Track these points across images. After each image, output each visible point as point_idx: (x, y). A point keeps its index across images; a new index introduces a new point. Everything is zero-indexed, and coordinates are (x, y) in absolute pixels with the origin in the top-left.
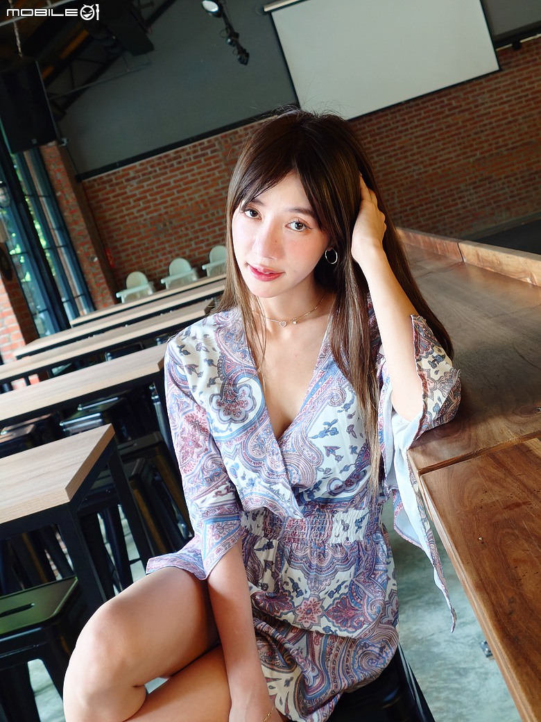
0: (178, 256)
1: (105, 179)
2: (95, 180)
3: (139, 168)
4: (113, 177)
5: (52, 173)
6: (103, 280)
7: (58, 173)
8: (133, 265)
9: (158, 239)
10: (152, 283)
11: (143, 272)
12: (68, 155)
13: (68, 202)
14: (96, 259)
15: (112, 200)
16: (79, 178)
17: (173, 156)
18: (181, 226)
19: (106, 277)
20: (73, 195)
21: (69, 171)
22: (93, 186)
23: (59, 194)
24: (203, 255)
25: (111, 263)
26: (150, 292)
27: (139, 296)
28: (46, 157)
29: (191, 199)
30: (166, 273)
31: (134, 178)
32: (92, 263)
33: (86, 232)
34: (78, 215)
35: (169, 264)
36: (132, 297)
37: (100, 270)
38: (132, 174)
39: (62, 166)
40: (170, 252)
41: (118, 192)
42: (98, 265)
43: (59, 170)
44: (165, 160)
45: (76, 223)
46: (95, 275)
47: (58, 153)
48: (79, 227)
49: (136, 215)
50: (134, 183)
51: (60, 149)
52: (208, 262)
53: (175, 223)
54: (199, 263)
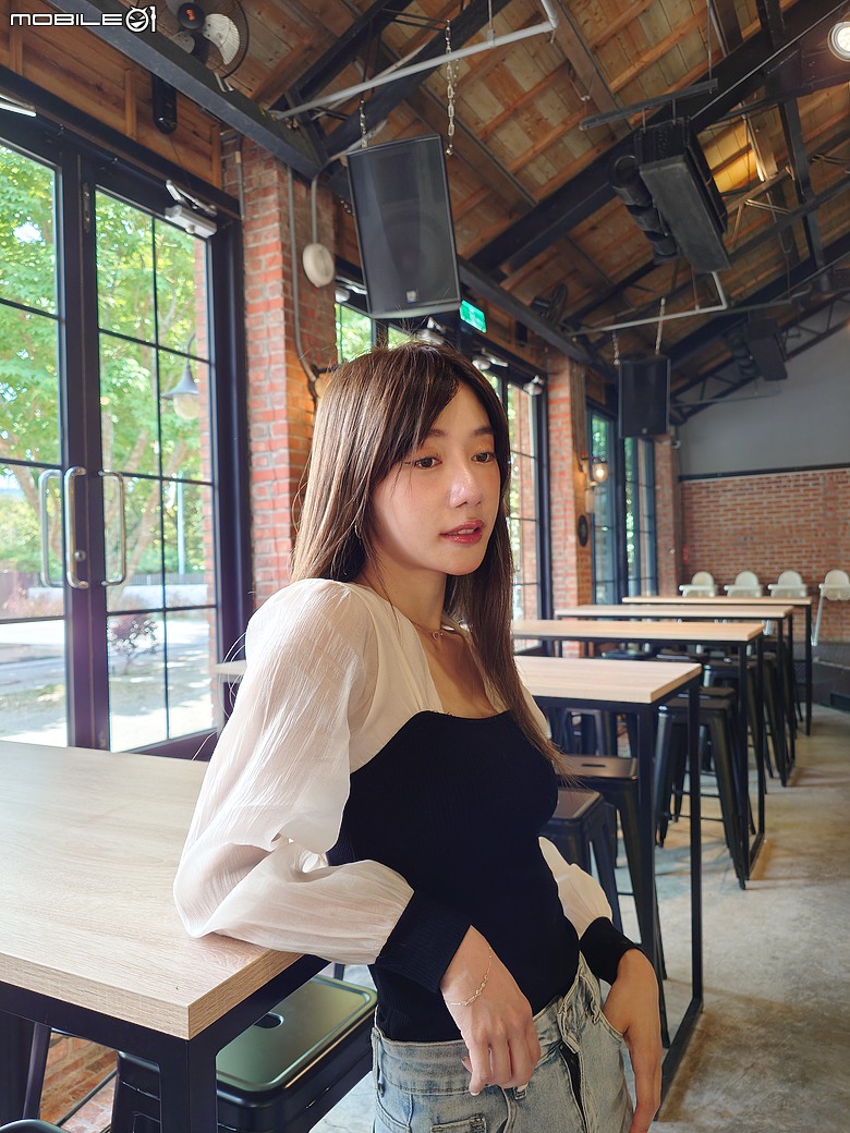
0: (748, 569)
1: (704, 485)
2: (694, 484)
3: (738, 483)
4: (711, 485)
5: (658, 468)
6: (673, 572)
7: (664, 469)
8: (704, 566)
9: (735, 549)
10: (717, 586)
11: (712, 574)
12: (678, 457)
13: (664, 496)
14: (672, 551)
15: (704, 504)
16: (681, 479)
17: (774, 479)
18: (760, 544)
19: (676, 568)
20: (671, 491)
21: (673, 470)
22: (690, 488)
23: (658, 487)
24: (773, 576)
25: (685, 558)
26: (712, 594)
27: (700, 594)
28: (658, 454)
29: (778, 523)
30: (732, 582)
31: (730, 491)
32: (668, 554)
33: (671, 526)
34: (670, 510)
35: (737, 574)
36: (693, 594)
37: (673, 562)
38: (730, 486)
39: (669, 465)
40: (743, 564)
41: (712, 498)
42: (673, 557)
43: (666, 467)
44: (765, 481)
45: (665, 515)
46: (667, 564)
47: (669, 453)
48: (667, 519)
49: (722, 523)
50: (729, 495)
51: (673, 450)
52: (776, 583)
53: (756, 539)
54: (767, 581)
